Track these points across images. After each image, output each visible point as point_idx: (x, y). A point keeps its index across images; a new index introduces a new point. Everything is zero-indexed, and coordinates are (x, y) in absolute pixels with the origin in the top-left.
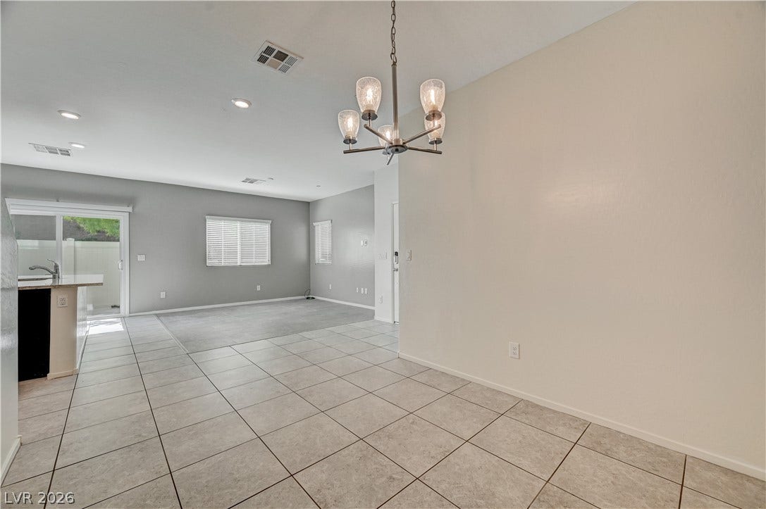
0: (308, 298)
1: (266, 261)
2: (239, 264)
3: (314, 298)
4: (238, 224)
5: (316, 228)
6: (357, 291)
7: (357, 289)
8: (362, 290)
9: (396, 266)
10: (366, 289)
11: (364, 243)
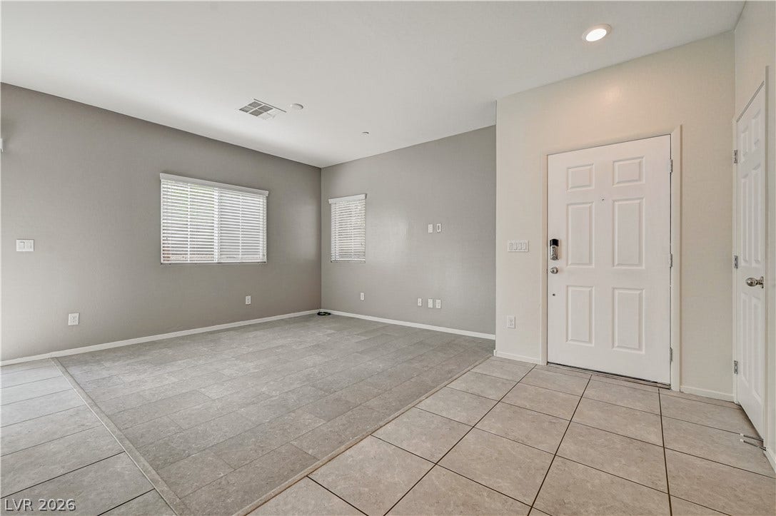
0: (319, 314)
1: (260, 256)
2: (216, 261)
3: (330, 314)
4: (216, 193)
5: (333, 207)
6: (420, 304)
7: (420, 300)
8: (430, 302)
9: (552, 264)
10: (437, 301)
11: (434, 228)
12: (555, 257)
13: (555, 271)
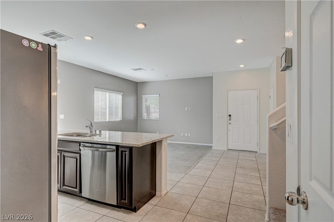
1: (120, 118)
2: (108, 120)
4: (107, 94)
5: (143, 98)
6: (182, 135)
7: (182, 134)
8: (186, 134)
9: (229, 122)
10: (189, 134)
11: (188, 109)
12: (230, 120)
13: (230, 124)
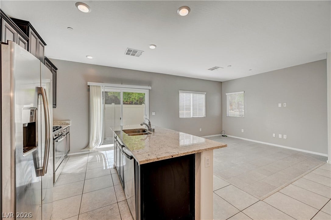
0: (223, 136)
1: (204, 115)
2: (192, 117)
3: (226, 136)
4: (191, 95)
5: (227, 96)
6: (274, 136)
8: (280, 136)
10: (284, 135)
11: (282, 105)
